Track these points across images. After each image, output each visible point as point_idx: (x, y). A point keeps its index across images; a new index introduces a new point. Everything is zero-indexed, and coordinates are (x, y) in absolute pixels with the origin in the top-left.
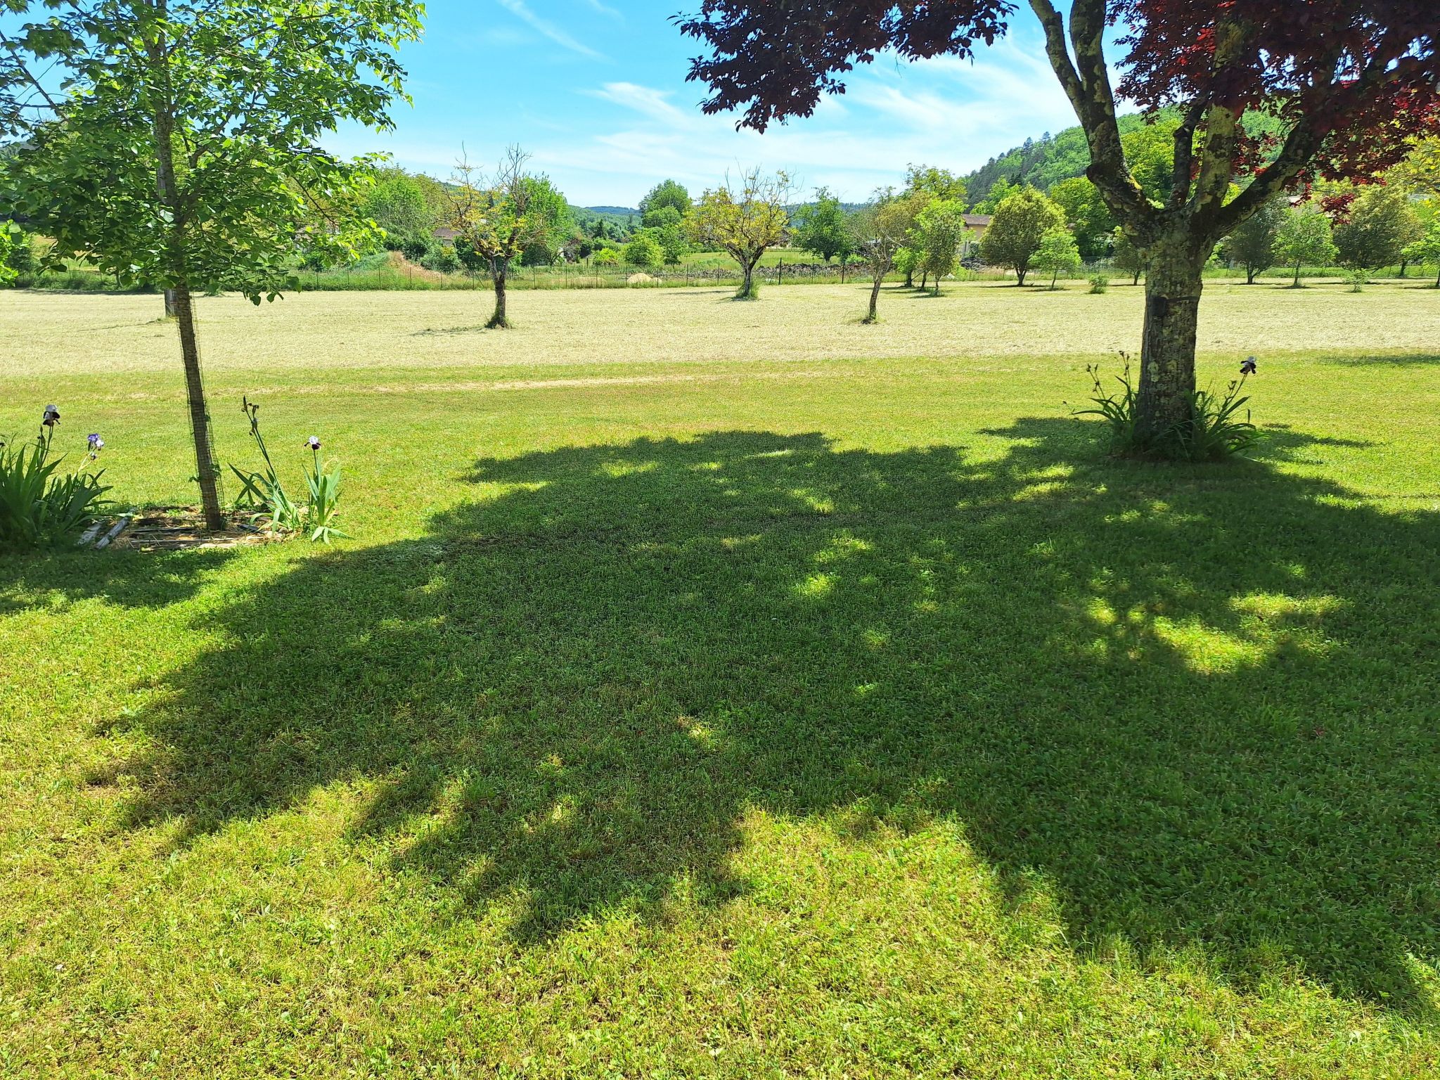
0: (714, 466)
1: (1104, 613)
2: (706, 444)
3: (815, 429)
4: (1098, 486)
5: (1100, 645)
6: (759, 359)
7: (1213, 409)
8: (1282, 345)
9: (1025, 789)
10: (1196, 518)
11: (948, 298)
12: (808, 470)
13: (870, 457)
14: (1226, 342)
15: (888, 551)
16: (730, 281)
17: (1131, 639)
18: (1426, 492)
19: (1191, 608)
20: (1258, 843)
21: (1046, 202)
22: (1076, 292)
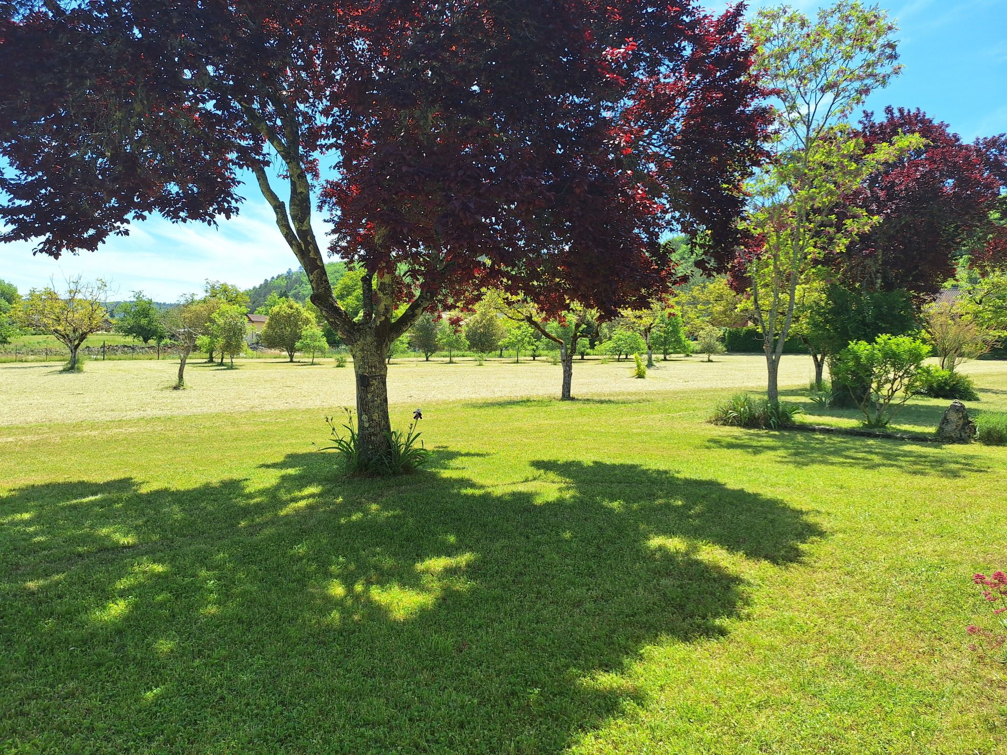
0: (26, 516)
1: (338, 590)
2: (20, 498)
3: (127, 475)
4: (337, 498)
5: (335, 615)
6: (81, 420)
7: (403, 440)
8: (444, 397)
9: (277, 745)
10: (396, 513)
11: (241, 371)
12: (117, 510)
13: (173, 494)
14: (415, 396)
15: (180, 571)
16: (58, 357)
17: (355, 606)
18: (515, 480)
19: (393, 576)
20: (430, 737)
21: (302, 310)
22: (328, 366)
